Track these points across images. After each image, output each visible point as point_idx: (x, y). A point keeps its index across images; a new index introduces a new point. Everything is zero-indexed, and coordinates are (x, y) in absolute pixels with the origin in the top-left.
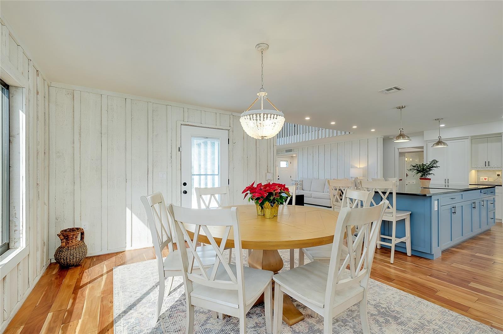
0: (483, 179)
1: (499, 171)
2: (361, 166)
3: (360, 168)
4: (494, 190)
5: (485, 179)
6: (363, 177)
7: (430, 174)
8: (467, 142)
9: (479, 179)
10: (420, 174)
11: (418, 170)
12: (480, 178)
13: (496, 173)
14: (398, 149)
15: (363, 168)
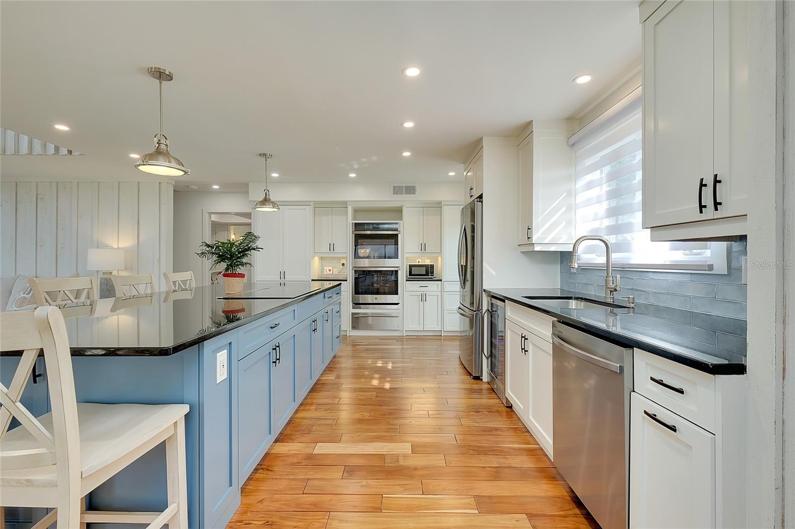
0: (328, 271)
1: (343, 258)
2: (123, 244)
3: (118, 248)
4: (340, 289)
5: (330, 270)
6: (126, 269)
7: (242, 264)
8: (309, 210)
9: (322, 270)
10: (223, 266)
11: (220, 256)
12: (324, 269)
13: (341, 262)
14: (210, 214)
15: (126, 250)
